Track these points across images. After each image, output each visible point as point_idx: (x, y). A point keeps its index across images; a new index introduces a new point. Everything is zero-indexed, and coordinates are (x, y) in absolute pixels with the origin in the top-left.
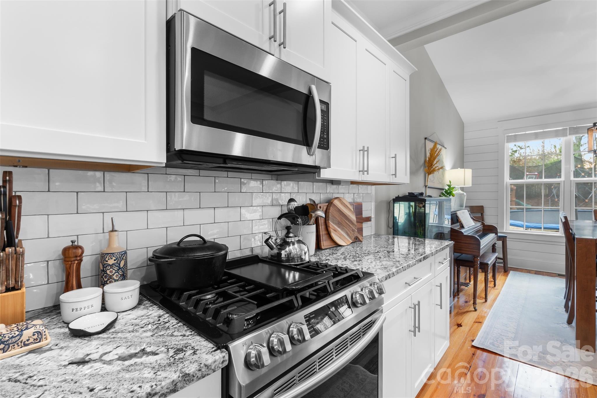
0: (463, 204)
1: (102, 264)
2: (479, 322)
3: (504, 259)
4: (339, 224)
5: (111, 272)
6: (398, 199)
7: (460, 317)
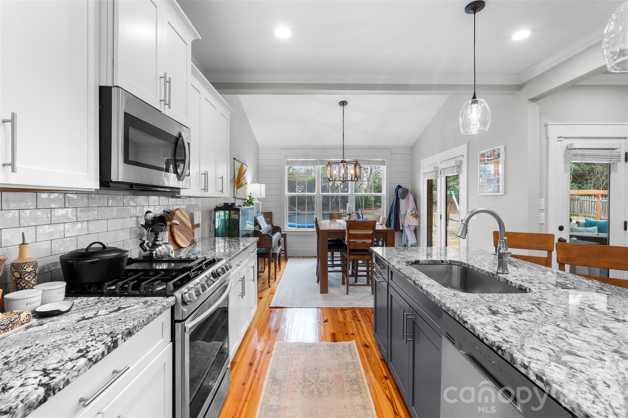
0: (259, 211)
1: (19, 273)
2: (272, 293)
3: (285, 250)
4: (181, 230)
5: (29, 278)
6: (217, 209)
7: (261, 293)
